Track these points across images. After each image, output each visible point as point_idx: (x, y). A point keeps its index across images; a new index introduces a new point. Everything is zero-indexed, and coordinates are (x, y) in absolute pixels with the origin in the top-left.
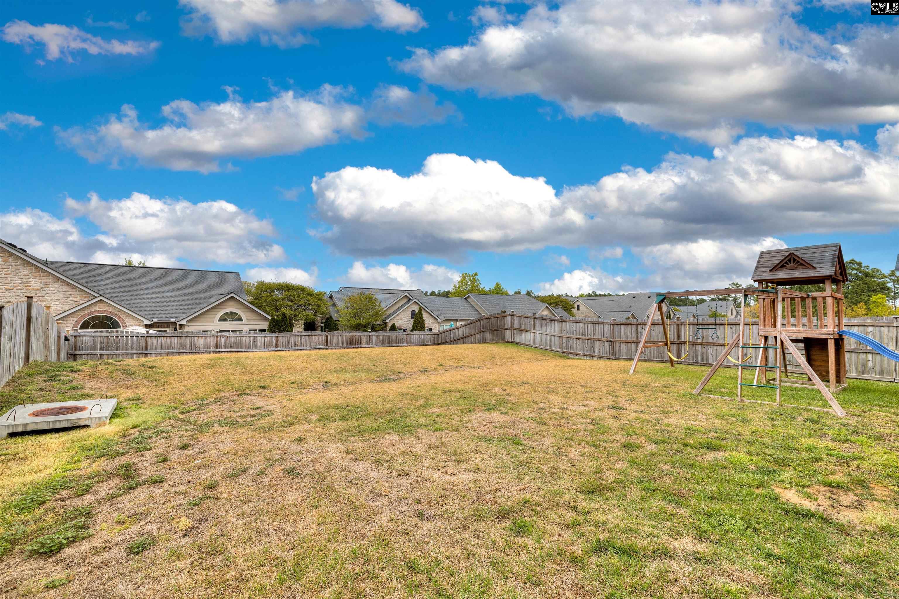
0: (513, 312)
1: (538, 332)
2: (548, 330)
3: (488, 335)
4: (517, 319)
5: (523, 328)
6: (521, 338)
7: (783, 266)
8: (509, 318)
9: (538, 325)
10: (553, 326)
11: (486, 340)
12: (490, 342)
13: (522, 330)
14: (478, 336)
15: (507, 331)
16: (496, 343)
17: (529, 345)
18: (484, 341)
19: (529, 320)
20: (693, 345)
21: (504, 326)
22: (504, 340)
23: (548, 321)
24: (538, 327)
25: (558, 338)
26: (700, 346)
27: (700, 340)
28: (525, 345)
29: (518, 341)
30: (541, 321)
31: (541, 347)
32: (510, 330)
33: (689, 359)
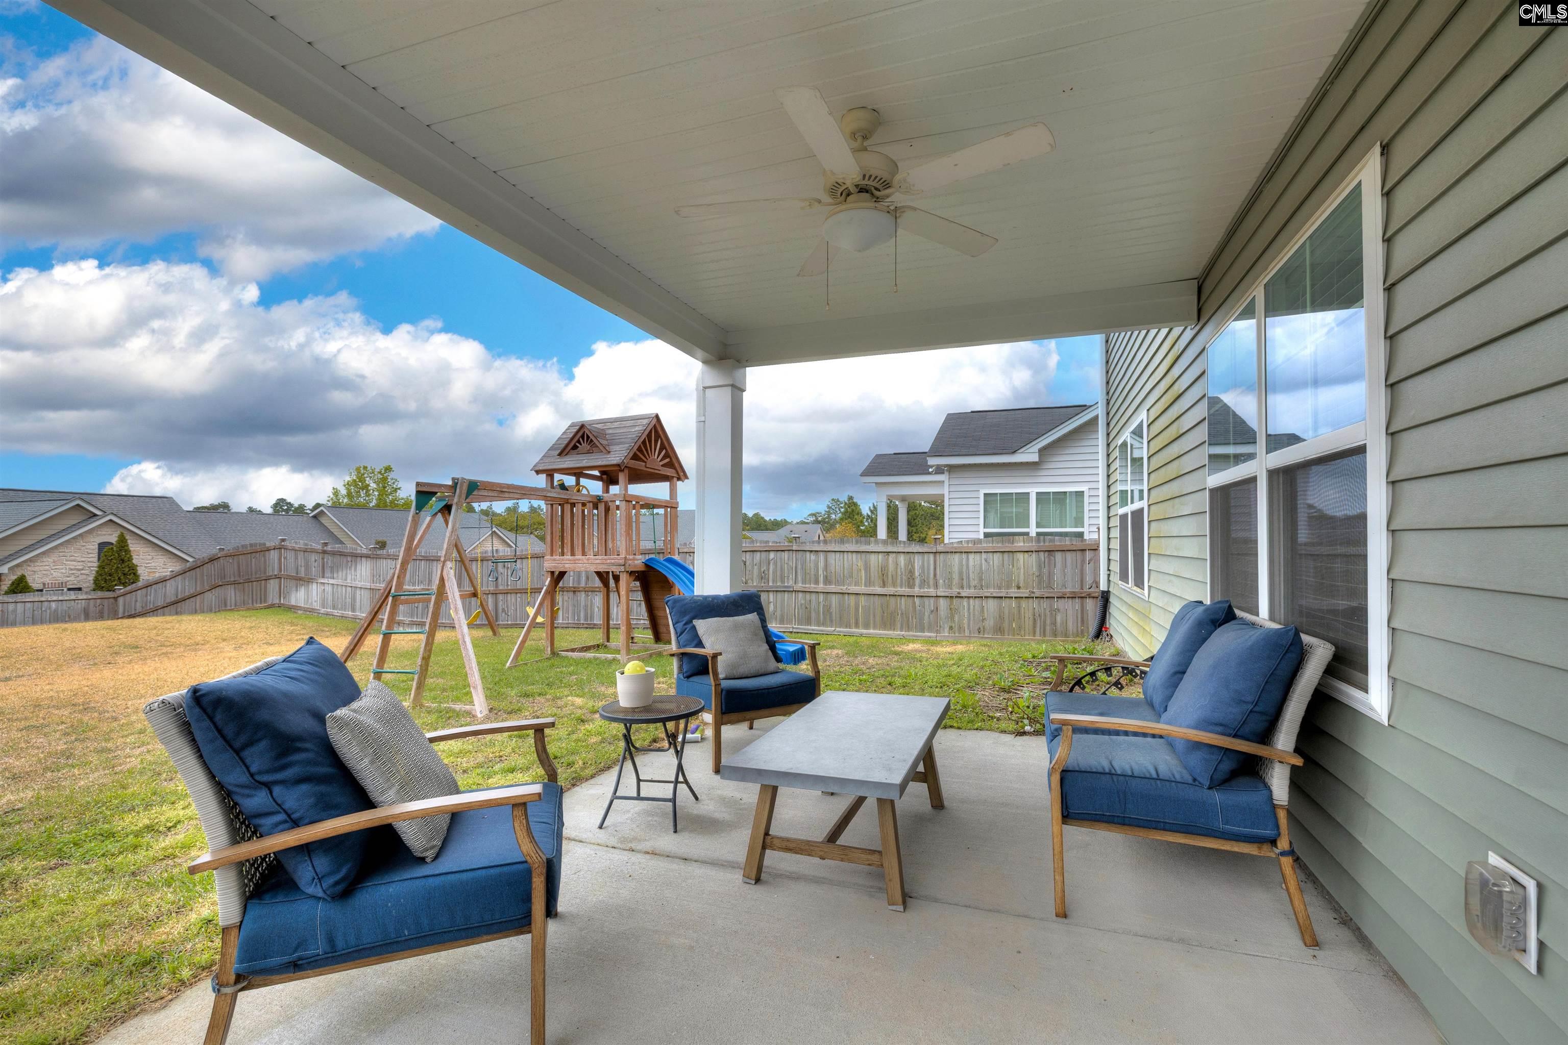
0: (283, 540)
1: (331, 581)
2: (349, 577)
3: (231, 593)
4: (290, 556)
5: (302, 575)
6: (299, 597)
7: (575, 447)
8: (274, 555)
9: (332, 568)
10: (359, 567)
11: (226, 605)
12: (236, 608)
13: (300, 579)
14: (210, 597)
15: (272, 581)
16: (248, 609)
17: (312, 611)
18: (223, 607)
19: (313, 557)
20: (574, 592)
21: (265, 573)
22: (265, 601)
23: (349, 559)
24: (332, 572)
25: (368, 592)
26: (583, 594)
27: (583, 584)
28: (306, 610)
29: (293, 603)
30: (337, 559)
31: (335, 612)
32: (277, 580)
33: (568, 618)
